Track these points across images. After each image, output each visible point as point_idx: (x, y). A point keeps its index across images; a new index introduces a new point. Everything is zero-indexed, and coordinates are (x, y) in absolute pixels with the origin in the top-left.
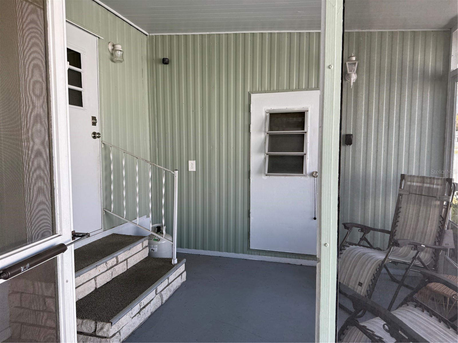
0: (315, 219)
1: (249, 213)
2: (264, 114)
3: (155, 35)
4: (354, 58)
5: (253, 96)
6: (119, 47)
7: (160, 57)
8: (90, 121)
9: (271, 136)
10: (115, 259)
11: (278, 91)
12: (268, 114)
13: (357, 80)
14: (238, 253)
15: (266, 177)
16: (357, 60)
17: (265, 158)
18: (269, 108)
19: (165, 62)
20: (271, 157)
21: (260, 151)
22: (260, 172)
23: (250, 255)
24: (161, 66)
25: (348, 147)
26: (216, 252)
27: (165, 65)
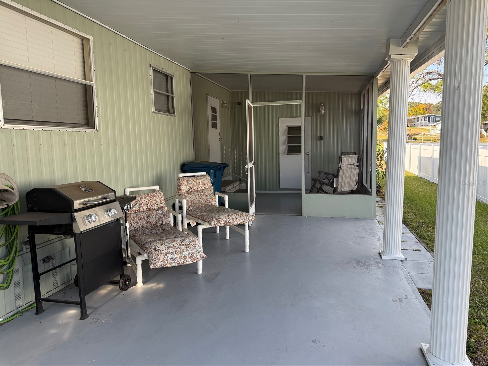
0: (308, 173)
1: (279, 172)
2: (285, 127)
3: (234, 91)
4: (323, 104)
5: (280, 119)
6: (225, 102)
7: (236, 101)
8: (218, 134)
9: (288, 137)
10: (233, 186)
11: (291, 117)
12: (287, 127)
13: (324, 113)
14: (274, 191)
15: (287, 156)
16: (324, 105)
17: (286, 147)
18: (287, 125)
19: (239, 104)
20: (289, 146)
21: (284, 144)
22: (284, 153)
23: (280, 191)
24: (236, 106)
25: (321, 141)
26: (264, 191)
27: (239, 105)
